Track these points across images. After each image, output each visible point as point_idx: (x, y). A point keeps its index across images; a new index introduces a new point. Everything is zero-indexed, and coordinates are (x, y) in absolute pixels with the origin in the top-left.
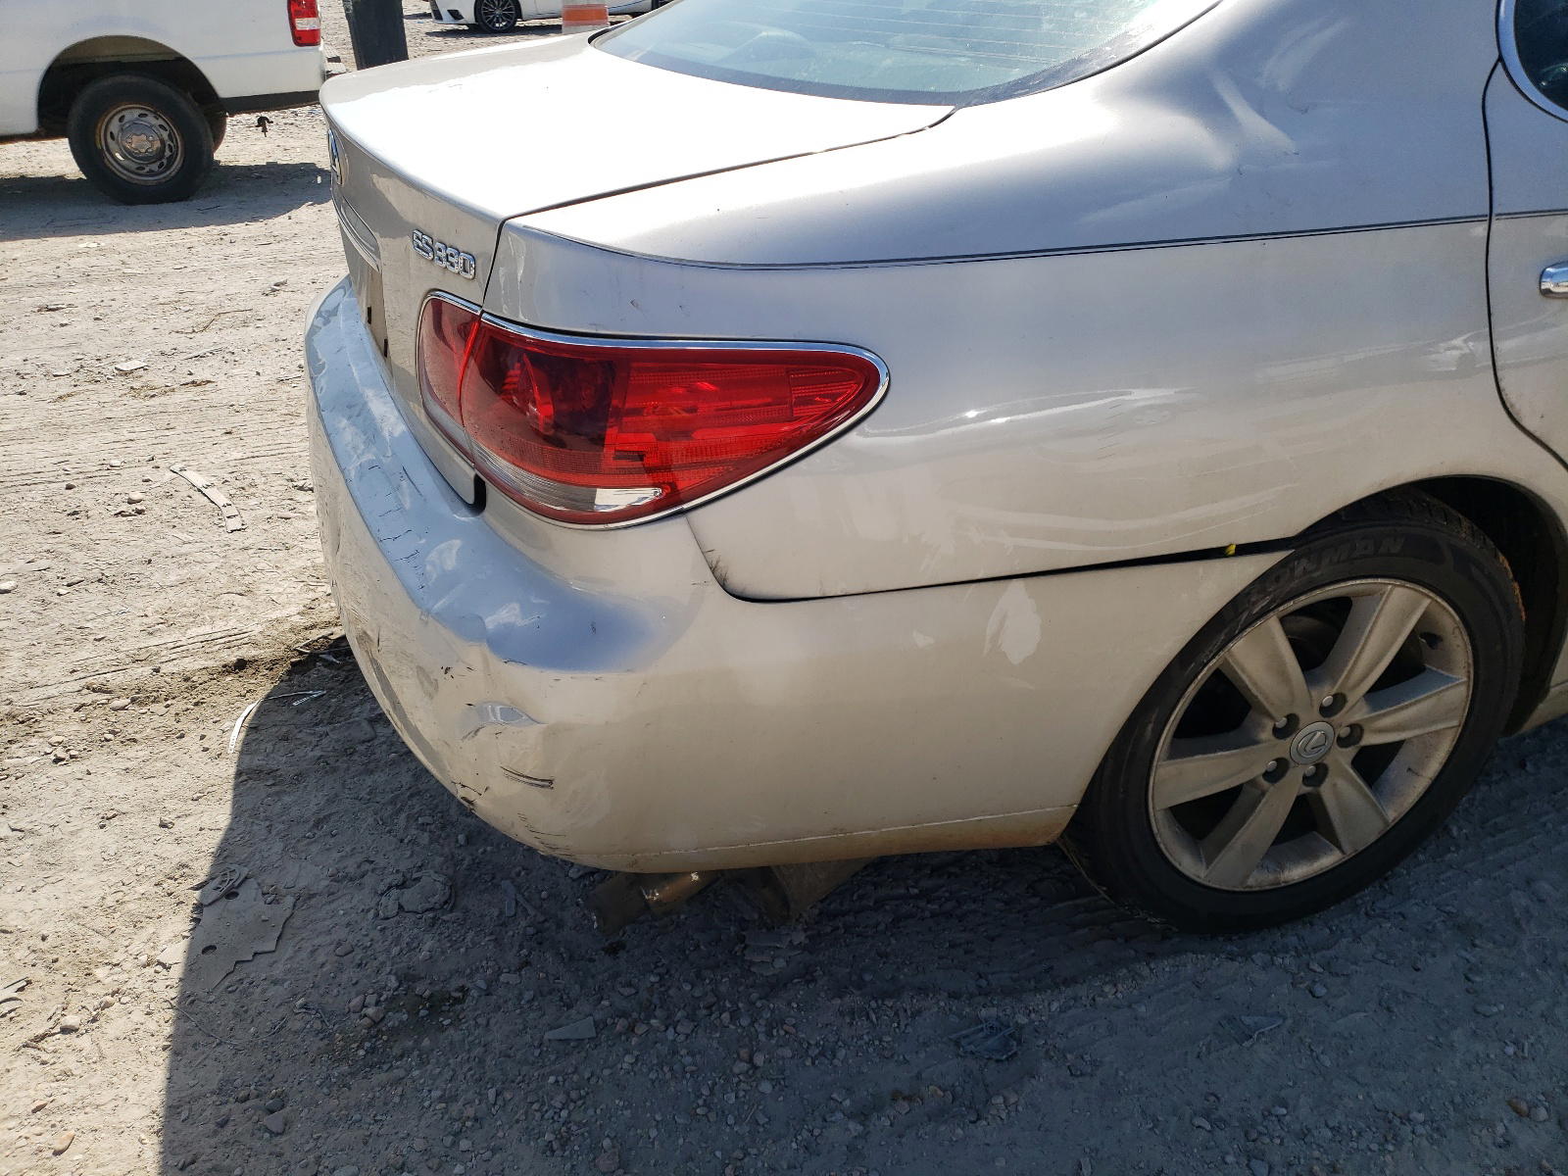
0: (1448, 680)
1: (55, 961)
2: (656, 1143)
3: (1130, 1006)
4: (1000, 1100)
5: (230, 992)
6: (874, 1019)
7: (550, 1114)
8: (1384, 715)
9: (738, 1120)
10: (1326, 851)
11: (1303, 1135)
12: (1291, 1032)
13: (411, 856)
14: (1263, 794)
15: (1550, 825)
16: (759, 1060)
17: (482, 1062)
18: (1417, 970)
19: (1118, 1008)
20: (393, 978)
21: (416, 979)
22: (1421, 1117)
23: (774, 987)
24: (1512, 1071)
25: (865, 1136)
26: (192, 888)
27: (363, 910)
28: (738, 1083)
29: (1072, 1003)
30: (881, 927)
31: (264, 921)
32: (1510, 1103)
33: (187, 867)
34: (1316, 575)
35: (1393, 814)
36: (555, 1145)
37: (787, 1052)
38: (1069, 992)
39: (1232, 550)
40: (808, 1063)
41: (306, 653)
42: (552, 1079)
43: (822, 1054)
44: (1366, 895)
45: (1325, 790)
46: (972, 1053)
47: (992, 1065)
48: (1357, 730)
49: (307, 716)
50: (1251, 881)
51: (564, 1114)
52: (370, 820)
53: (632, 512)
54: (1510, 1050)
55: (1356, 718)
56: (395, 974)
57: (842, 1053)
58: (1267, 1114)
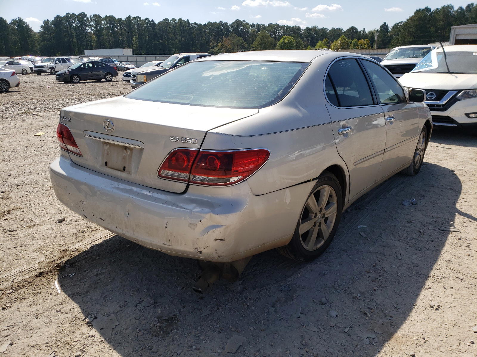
0: (334, 203)
1: (58, 346)
2: (240, 323)
3: (303, 276)
4: (294, 296)
5: (116, 335)
6: (263, 291)
7: (215, 326)
8: (328, 211)
9: (252, 314)
10: (322, 241)
11: (342, 285)
12: (330, 272)
13: (136, 297)
14: (314, 229)
15: (346, 233)
16: (248, 304)
17: (191, 325)
18: (341, 258)
19: (302, 277)
20: (156, 319)
21: (161, 317)
22: (356, 277)
23: (241, 292)
24: (363, 267)
25: (276, 309)
26: (82, 321)
27: (134, 310)
28: (247, 309)
29: (294, 278)
30: (252, 277)
31: (110, 320)
32: (366, 271)
33: (75, 317)
34: (318, 185)
35: (330, 231)
36: (220, 331)
37: (252, 301)
38: (293, 277)
39: (312, 180)
40: (257, 302)
41: (60, 266)
42: (210, 322)
43: (258, 300)
44: (327, 250)
45: (321, 227)
46: (284, 291)
47: (288, 292)
48: (324, 214)
49: (75, 279)
50: (313, 249)
51: (218, 325)
52: (118, 294)
53: (238, 181)
54: (362, 264)
55: (324, 213)
56: (156, 318)
57: (262, 298)
58: (335, 284)
